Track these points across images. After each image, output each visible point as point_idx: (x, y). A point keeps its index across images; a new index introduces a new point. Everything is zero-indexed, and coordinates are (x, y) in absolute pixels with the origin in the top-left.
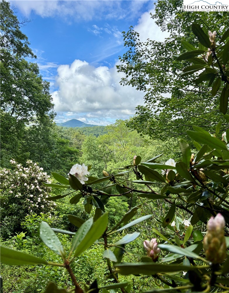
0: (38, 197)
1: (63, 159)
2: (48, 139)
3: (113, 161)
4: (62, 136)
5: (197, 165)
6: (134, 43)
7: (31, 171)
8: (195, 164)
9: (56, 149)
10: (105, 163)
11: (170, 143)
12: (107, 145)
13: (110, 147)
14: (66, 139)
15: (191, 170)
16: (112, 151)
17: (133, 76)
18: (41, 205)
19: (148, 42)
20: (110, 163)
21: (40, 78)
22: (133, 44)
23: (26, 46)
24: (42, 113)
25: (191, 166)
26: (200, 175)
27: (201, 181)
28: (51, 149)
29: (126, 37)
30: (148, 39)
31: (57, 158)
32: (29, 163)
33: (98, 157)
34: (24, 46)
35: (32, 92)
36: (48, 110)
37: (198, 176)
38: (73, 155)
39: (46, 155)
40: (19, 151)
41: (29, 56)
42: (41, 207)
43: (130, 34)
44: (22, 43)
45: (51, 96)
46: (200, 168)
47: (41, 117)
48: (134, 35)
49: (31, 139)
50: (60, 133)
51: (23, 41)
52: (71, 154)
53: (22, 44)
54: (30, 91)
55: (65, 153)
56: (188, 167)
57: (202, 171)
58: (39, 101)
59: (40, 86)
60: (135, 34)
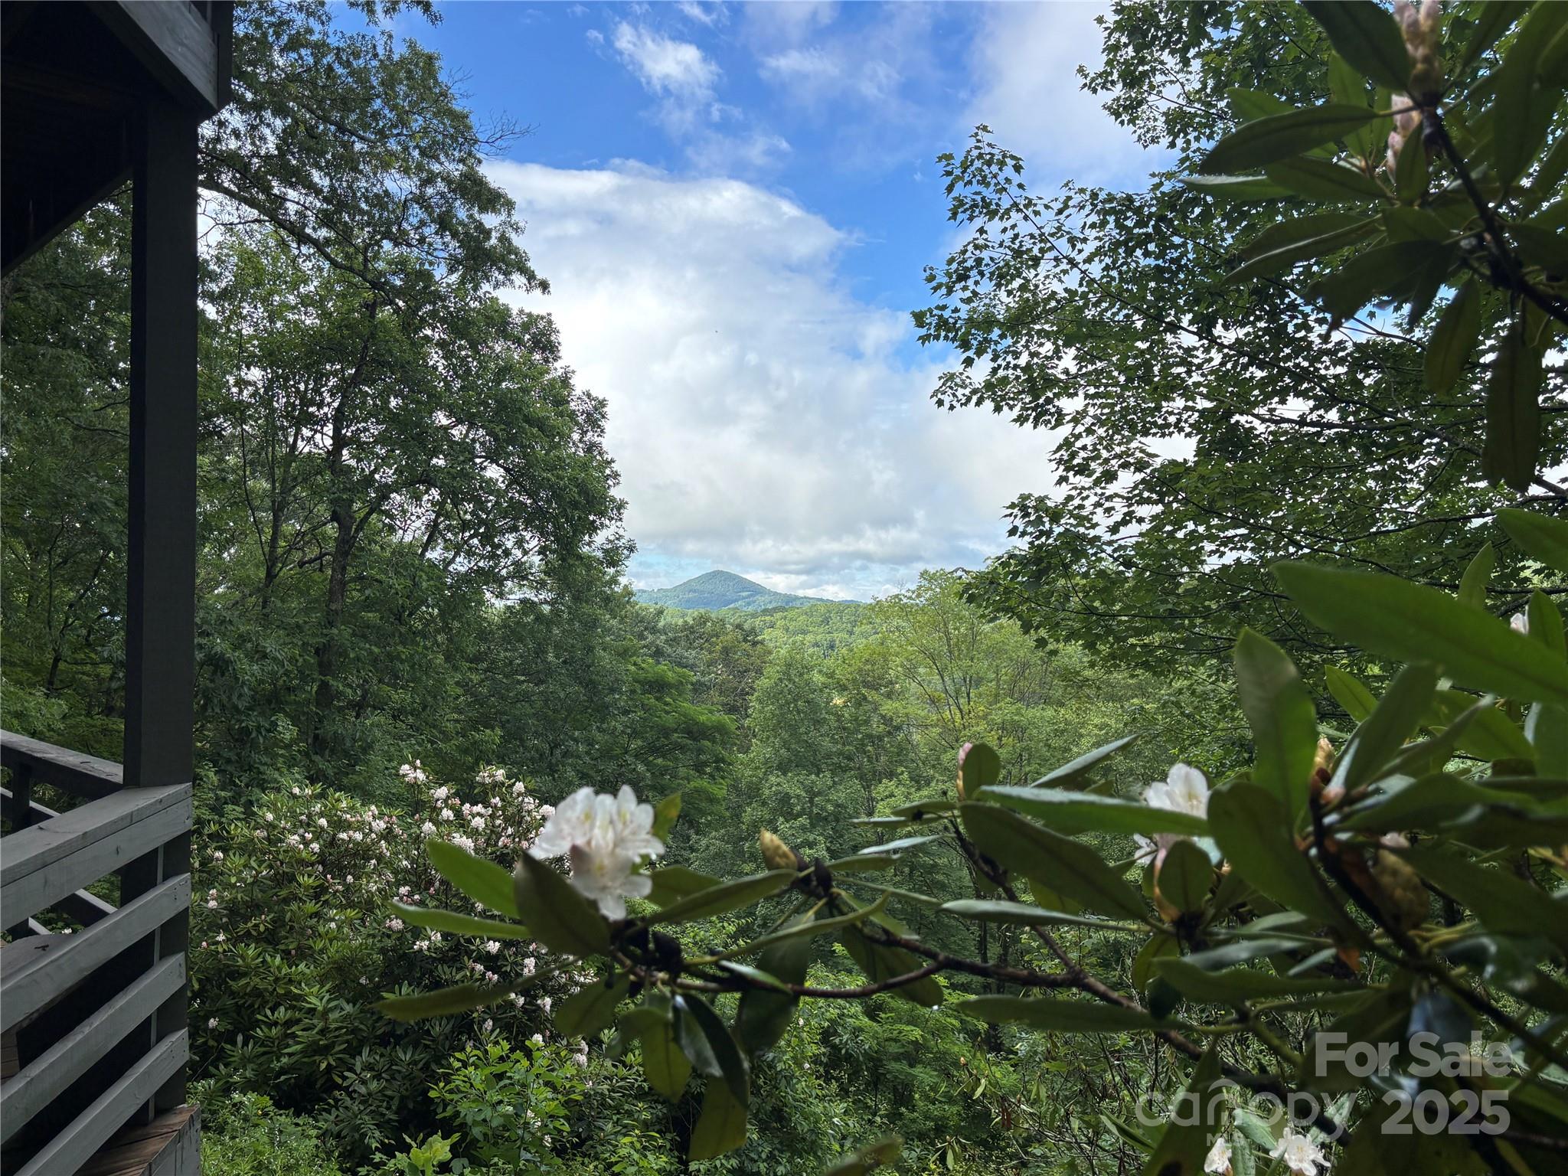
0: (526, 955)
1: (657, 765)
2: (589, 667)
3: (906, 775)
4: (658, 653)
5: (1359, 806)
6: (997, 205)
7: (498, 822)
8: (1348, 799)
9: (626, 712)
10: (867, 788)
11: (1199, 689)
12: (872, 696)
13: (888, 707)
14: (680, 665)
15: (1318, 843)
16: (898, 728)
17: (1000, 361)
18: (535, 997)
19: (1069, 198)
20: (886, 786)
21: (563, 382)
22: (993, 207)
23: (503, 239)
24: (569, 543)
25: (1318, 820)
26: (1386, 880)
27: (1397, 922)
28: (602, 712)
29: (958, 178)
30: (1066, 185)
31: (630, 759)
32: (488, 780)
33: (829, 756)
34: (493, 241)
35: (522, 446)
36: (595, 529)
37: (1375, 885)
38: (707, 743)
39: (576, 740)
40: (450, 720)
41: (517, 283)
42: (538, 1006)
43: (978, 164)
44: (488, 226)
45: (612, 461)
46: (1385, 834)
47: (563, 560)
48: (995, 168)
49: (511, 663)
50: (650, 638)
51: (490, 220)
52: (695, 739)
53: (487, 234)
54: (511, 440)
55: (666, 732)
56: (1298, 822)
57: (1396, 851)
58: (551, 487)
59: (561, 414)
60: (1002, 164)
